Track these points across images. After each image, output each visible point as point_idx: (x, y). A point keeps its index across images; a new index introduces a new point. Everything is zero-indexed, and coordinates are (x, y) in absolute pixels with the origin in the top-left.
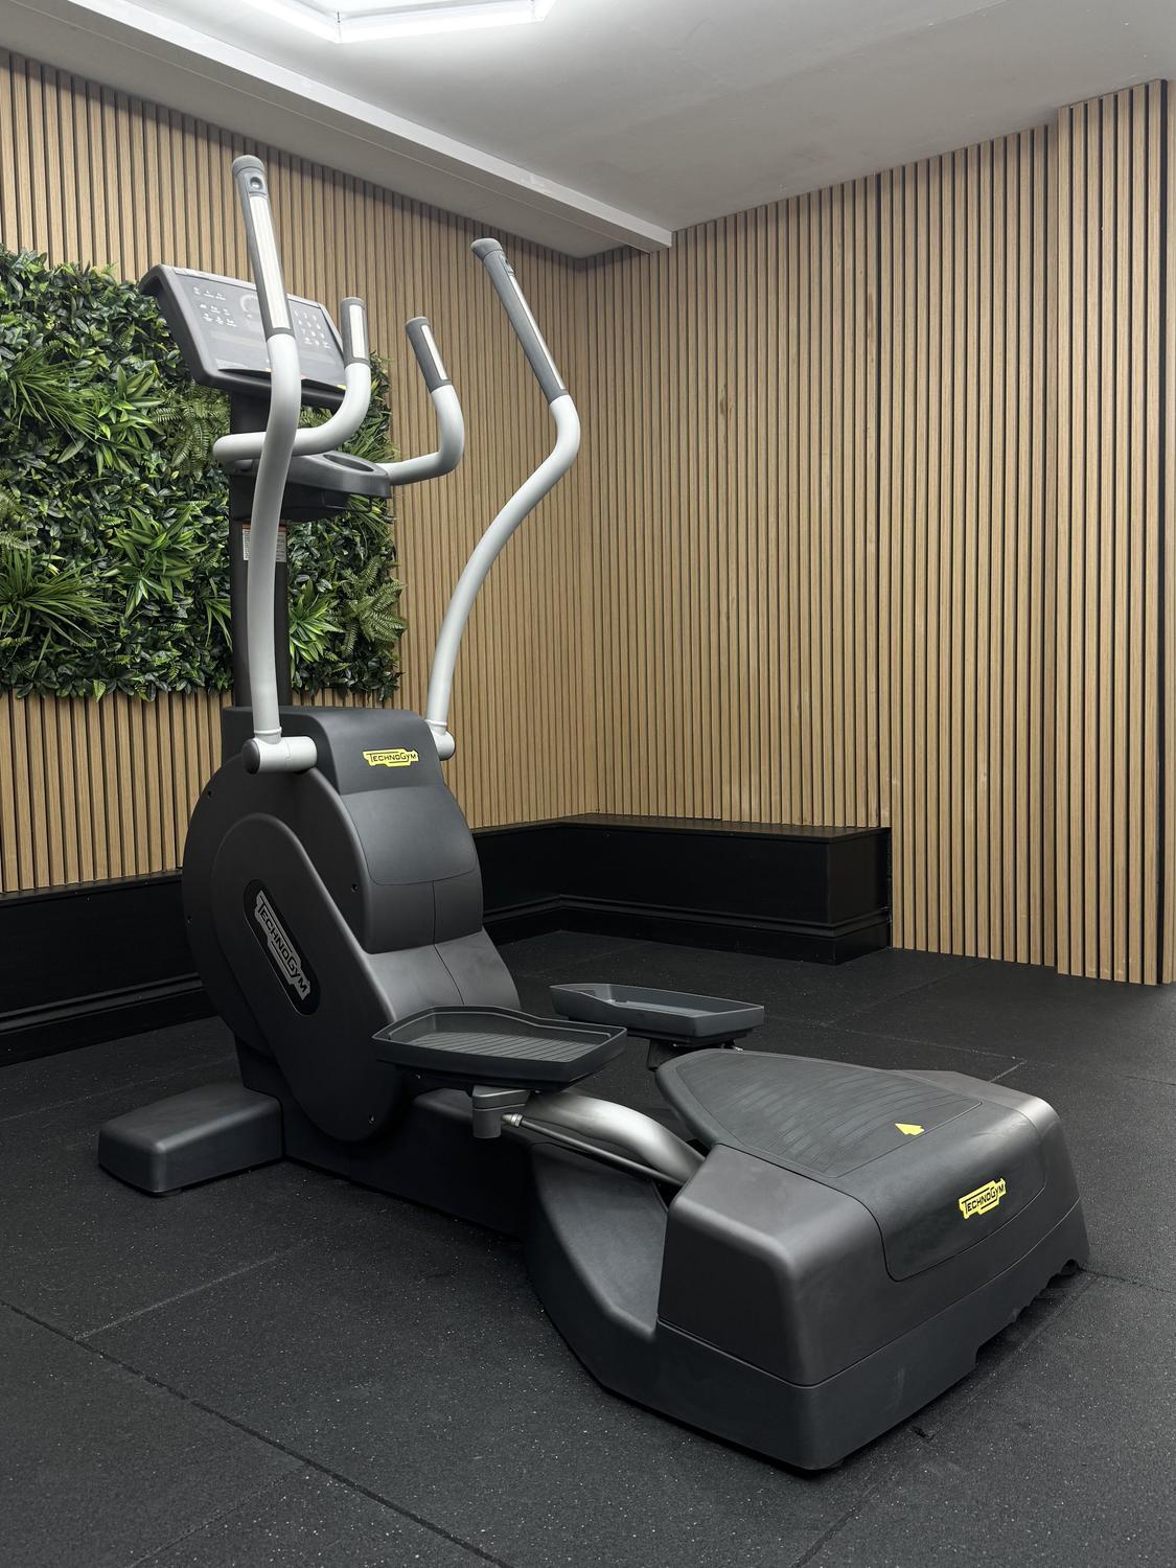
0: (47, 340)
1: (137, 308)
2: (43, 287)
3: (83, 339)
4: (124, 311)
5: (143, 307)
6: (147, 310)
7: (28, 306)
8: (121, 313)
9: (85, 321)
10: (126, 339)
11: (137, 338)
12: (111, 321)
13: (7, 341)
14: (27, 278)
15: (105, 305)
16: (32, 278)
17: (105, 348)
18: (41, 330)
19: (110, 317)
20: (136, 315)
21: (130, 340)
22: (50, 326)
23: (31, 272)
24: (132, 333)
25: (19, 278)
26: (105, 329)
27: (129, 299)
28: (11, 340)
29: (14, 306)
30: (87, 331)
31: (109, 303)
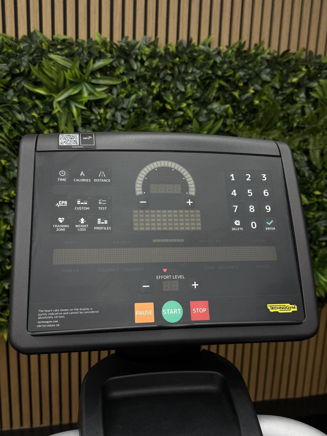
0: (154, 100)
1: (220, 68)
2: (155, 62)
3: (178, 97)
4: (210, 72)
5: (225, 66)
6: (228, 68)
7: (141, 78)
8: (208, 74)
9: (184, 82)
10: (212, 90)
11: (221, 88)
12: (201, 80)
13: (125, 106)
14: (142, 59)
15: (198, 68)
16: (145, 58)
17: (196, 100)
18: (150, 93)
19: (200, 78)
20: (220, 73)
21: (215, 91)
22: (155, 92)
23: (145, 55)
24: (217, 86)
25: (136, 60)
26: (195, 87)
27: (215, 62)
28: (127, 105)
29: (131, 81)
30: (183, 90)
31: (200, 68)
